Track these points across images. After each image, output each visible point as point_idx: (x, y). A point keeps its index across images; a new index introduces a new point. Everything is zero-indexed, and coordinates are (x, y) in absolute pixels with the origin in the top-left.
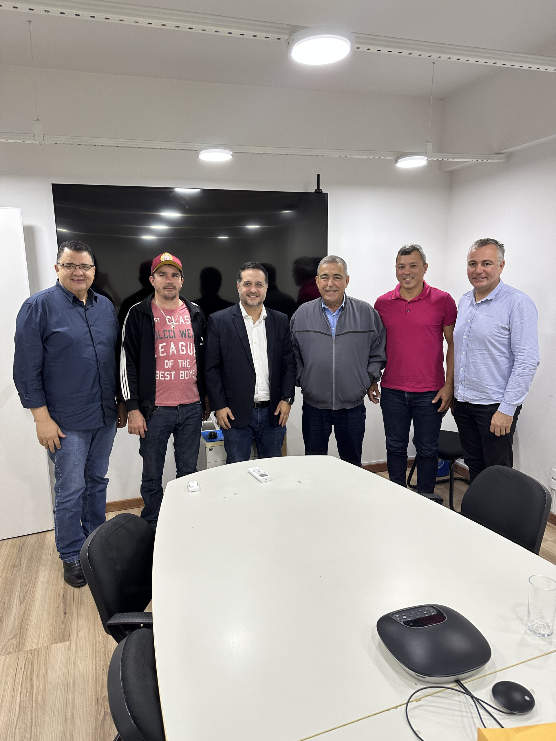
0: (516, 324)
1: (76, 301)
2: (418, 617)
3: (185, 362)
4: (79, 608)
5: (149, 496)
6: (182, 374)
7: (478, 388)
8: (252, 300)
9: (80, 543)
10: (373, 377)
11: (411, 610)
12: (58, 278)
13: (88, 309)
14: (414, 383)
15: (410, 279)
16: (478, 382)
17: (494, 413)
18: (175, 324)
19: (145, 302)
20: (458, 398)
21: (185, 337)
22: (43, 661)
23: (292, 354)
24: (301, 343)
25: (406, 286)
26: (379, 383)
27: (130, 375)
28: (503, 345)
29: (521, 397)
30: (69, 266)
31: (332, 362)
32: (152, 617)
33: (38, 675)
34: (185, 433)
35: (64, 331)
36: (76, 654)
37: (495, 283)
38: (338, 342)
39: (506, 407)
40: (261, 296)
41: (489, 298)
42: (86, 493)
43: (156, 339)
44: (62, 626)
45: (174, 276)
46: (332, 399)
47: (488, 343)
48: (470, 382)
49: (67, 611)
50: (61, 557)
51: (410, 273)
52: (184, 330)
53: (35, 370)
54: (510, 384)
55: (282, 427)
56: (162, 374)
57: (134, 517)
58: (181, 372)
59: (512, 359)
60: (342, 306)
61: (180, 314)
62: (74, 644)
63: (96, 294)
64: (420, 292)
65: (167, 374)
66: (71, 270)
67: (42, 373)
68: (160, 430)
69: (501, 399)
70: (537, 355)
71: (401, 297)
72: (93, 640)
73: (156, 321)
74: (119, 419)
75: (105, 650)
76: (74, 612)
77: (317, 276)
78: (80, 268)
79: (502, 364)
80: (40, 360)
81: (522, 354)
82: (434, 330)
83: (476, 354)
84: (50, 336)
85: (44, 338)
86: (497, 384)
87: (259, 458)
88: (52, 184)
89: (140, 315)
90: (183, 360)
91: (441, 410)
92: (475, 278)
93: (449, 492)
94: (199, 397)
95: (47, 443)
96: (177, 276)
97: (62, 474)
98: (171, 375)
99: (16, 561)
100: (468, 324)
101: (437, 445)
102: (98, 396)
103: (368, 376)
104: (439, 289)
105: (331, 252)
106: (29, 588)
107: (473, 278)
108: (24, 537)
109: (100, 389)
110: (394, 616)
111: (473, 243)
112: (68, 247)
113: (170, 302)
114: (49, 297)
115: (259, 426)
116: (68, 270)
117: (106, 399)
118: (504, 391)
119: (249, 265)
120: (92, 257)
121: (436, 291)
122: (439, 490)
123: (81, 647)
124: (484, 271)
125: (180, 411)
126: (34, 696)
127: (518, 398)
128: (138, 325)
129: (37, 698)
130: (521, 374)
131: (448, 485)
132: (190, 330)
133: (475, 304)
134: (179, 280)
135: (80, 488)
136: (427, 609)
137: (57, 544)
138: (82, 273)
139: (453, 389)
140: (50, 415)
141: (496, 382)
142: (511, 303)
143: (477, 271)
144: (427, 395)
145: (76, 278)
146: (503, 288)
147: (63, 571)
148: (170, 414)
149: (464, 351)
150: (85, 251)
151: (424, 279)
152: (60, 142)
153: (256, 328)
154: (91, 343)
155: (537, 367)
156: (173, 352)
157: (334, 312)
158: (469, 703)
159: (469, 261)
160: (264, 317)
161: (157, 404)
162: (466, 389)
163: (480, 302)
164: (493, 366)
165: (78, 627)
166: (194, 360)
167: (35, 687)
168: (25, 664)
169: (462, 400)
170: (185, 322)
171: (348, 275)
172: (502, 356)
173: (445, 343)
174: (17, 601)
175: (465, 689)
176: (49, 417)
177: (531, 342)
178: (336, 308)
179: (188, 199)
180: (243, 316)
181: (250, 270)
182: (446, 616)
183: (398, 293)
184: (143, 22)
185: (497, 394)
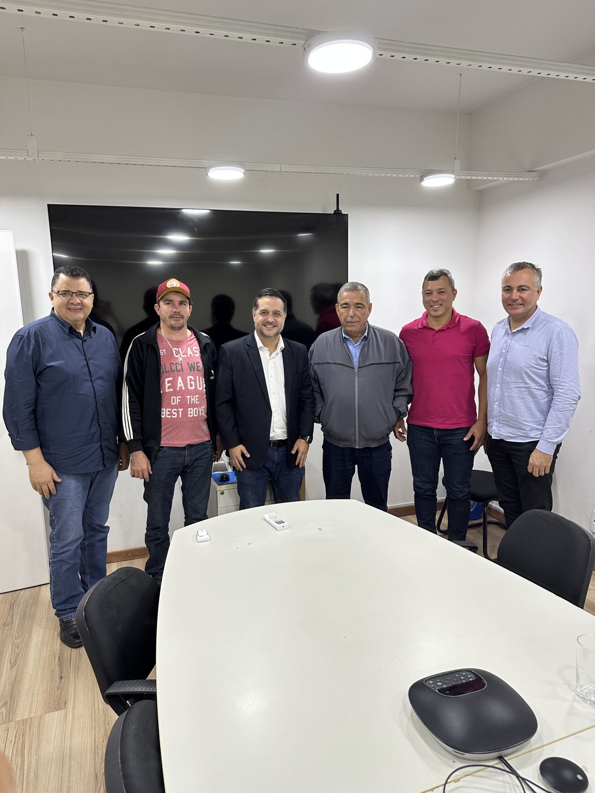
0: (555, 355)
1: (72, 331)
2: (454, 683)
3: (194, 398)
4: (77, 671)
5: (155, 545)
6: (191, 411)
7: (514, 424)
8: (268, 330)
9: (78, 599)
10: (400, 413)
11: (446, 676)
12: (53, 306)
13: (86, 340)
14: (444, 419)
15: (438, 306)
16: (514, 417)
17: (532, 451)
18: (182, 356)
19: (150, 332)
20: (493, 435)
21: (194, 371)
22: (35, 732)
23: (311, 388)
24: (320, 376)
25: (434, 313)
26: (405, 419)
27: (132, 412)
28: (541, 377)
29: (561, 434)
30: (65, 294)
31: (355, 397)
32: (156, 685)
33: (30, 748)
34: (194, 475)
35: (58, 365)
36: (73, 724)
37: (531, 310)
38: (360, 374)
39: (545, 446)
40: (279, 327)
41: (526, 326)
42: (85, 543)
43: (162, 373)
44: (58, 692)
45: (181, 304)
46: (355, 437)
47: (525, 376)
48: (506, 418)
49: (63, 675)
50: (57, 614)
51: (438, 300)
52: (193, 363)
53: (28, 408)
54: (549, 420)
55: (299, 468)
56: (169, 411)
57: (136, 571)
58: (189, 409)
59: (551, 392)
60: (365, 336)
61: (189, 346)
62: (71, 712)
63: (95, 324)
64: (449, 320)
65: (174, 411)
66: (67, 298)
67: (34, 411)
68: (166, 473)
69: (539, 436)
70: (578, 388)
71: (428, 325)
72: (92, 708)
73: (162, 353)
74: (121, 460)
75: (105, 719)
76: (71, 676)
77: (337, 304)
78: (77, 296)
79: (540, 398)
80: (34, 396)
81: (562, 387)
82: (464, 362)
83: (512, 387)
84: (43, 371)
85: (37, 373)
86: (535, 420)
87: (276, 503)
88: (48, 205)
89: (144, 346)
90: (192, 396)
91: (474, 449)
92: (510, 305)
93: (482, 537)
94: (209, 436)
95: (41, 488)
96: (184, 304)
97: (58, 522)
98: (178, 412)
99: (7, 619)
100: (504, 355)
101: (469, 486)
102: (97, 436)
103: (394, 411)
104: (469, 317)
105: (351, 279)
106: (21, 649)
107: (508, 305)
108: (16, 592)
109: (99, 428)
110: (428, 683)
111: (508, 267)
112: (63, 273)
113: (177, 333)
114: (43, 328)
115: (276, 467)
116: (63, 298)
117: (105, 440)
118: (543, 427)
119: (267, 292)
120: (90, 284)
121: (466, 319)
122: (473, 535)
123: (78, 715)
124: (520, 297)
125: (189, 451)
126: (25, 773)
127: (558, 435)
128: (142, 358)
129: (28, 775)
130: (561, 409)
131: (481, 529)
132: (199, 362)
133: (510, 333)
134: (186, 308)
135: (78, 537)
136: (464, 674)
137: (53, 600)
138: (80, 302)
139: (486, 424)
140: (44, 457)
141: (534, 418)
142: (549, 333)
143: (512, 297)
144: (458, 432)
145: (72, 307)
146: (540, 316)
147: (59, 630)
148: (177, 455)
149: (498, 384)
150: (83, 277)
151: (453, 306)
152: (56, 159)
153: (272, 360)
154: (89, 378)
155: (579, 401)
156: (181, 387)
157: (356, 343)
158: (514, 783)
159: (504, 286)
160: (281, 348)
161: (163, 444)
162: (501, 425)
163: (515, 331)
164: (530, 400)
165: (75, 693)
166: (204, 396)
167: (26, 763)
168: (15, 737)
169: (497, 437)
170: (194, 354)
171: (371, 302)
172: (540, 390)
173: (476, 376)
174: (7, 665)
175: (509, 766)
176: (43, 460)
177: (571, 374)
178: (359, 338)
179: (196, 220)
180: (258, 347)
181: (267, 298)
182: (485, 682)
183: (425, 322)
184: (145, 24)
185: (535, 431)
